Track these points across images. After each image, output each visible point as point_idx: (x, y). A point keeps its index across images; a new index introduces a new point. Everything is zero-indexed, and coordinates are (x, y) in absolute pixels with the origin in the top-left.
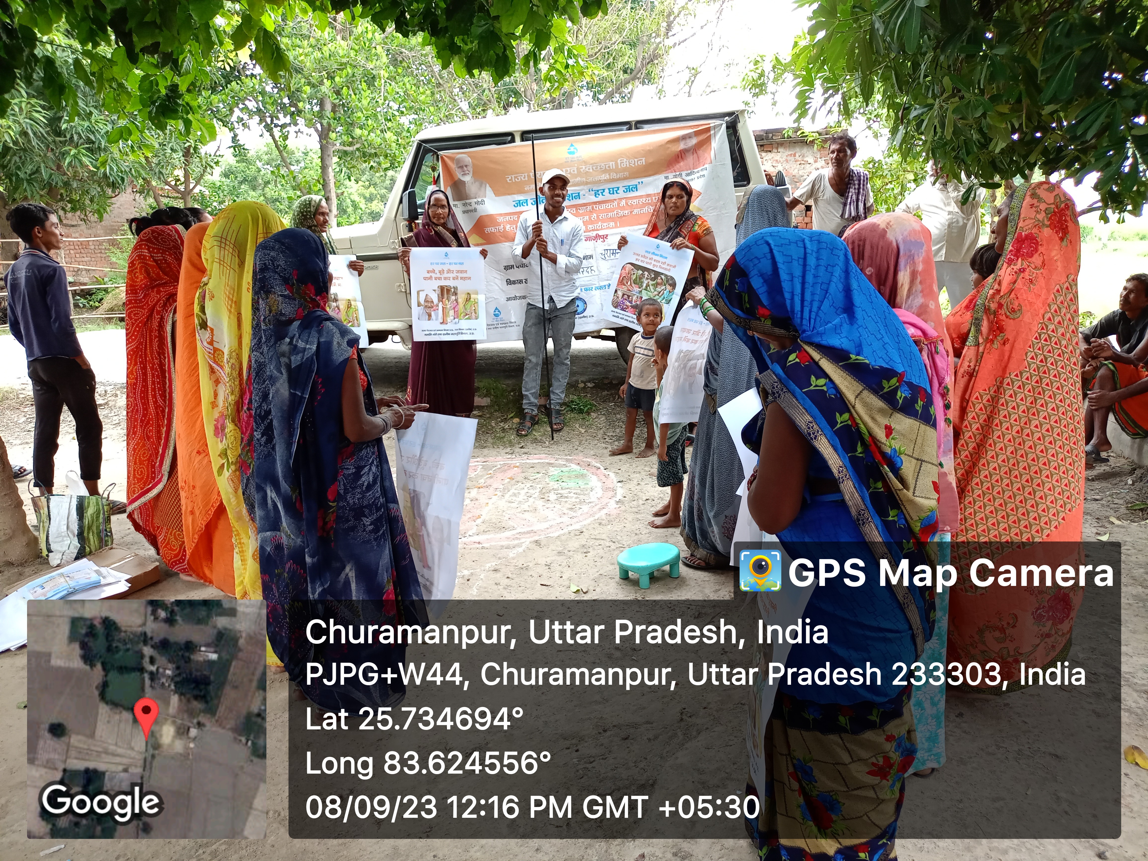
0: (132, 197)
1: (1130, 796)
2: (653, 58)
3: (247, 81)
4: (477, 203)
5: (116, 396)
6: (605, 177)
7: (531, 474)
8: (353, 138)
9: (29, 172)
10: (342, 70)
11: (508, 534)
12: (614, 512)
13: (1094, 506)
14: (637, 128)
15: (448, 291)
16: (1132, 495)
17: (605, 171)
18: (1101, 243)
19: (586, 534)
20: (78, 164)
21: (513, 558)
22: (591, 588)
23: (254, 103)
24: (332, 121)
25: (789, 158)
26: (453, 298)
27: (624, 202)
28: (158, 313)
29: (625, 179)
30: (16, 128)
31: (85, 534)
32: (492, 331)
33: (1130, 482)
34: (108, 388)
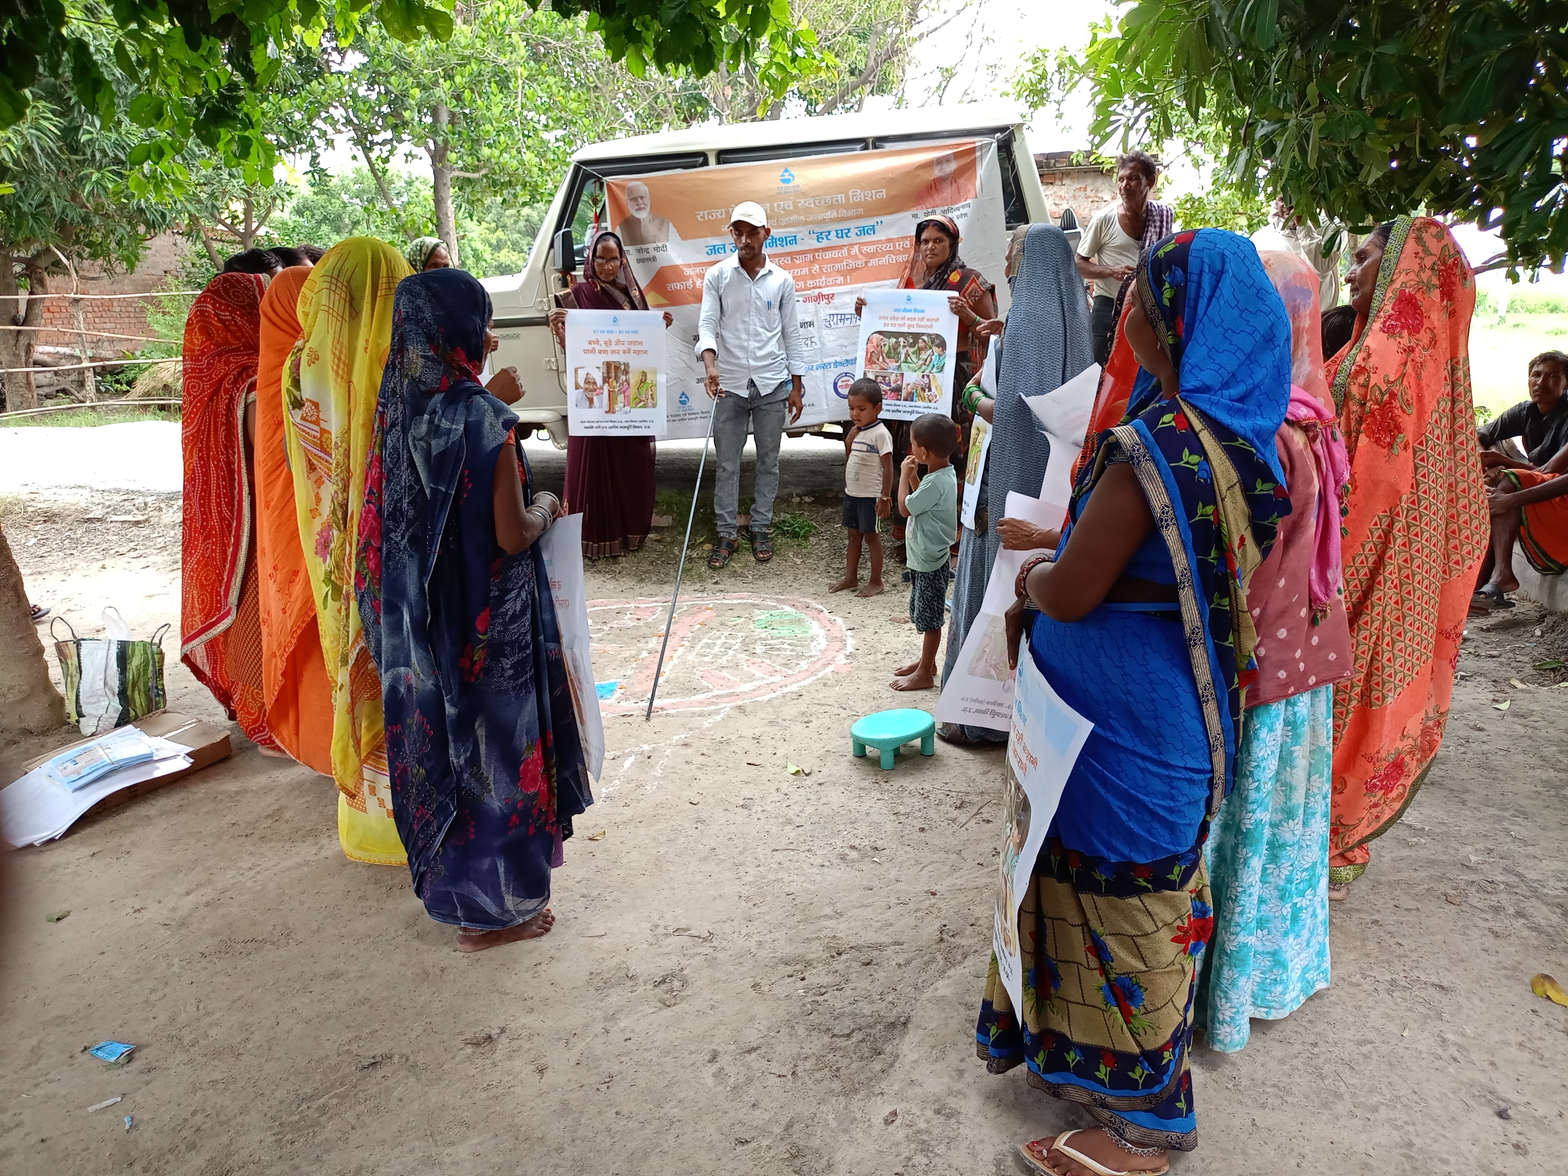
0: (172, 240)
1: (1540, 1039)
2: (892, 53)
3: (333, 79)
4: (657, 249)
5: (160, 509)
6: (831, 214)
7: (731, 619)
8: (479, 160)
9: (34, 204)
10: (465, 65)
11: (700, 697)
12: (844, 670)
13: (1491, 664)
14: (875, 147)
15: (617, 368)
16: (1541, 650)
17: (831, 207)
18: (1497, 316)
19: (806, 698)
20: (102, 192)
21: (709, 729)
22: (816, 769)
23: (341, 110)
24: (450, 137)
25: (1077, 193)
26: (623, 378)
27: (856, 248)
28: (227, 391)
29: (858, 217)
30: (17, 140)
31: (129, 693)
32: (677, 424)
33: (1538, 633)
34: (149, 499)
